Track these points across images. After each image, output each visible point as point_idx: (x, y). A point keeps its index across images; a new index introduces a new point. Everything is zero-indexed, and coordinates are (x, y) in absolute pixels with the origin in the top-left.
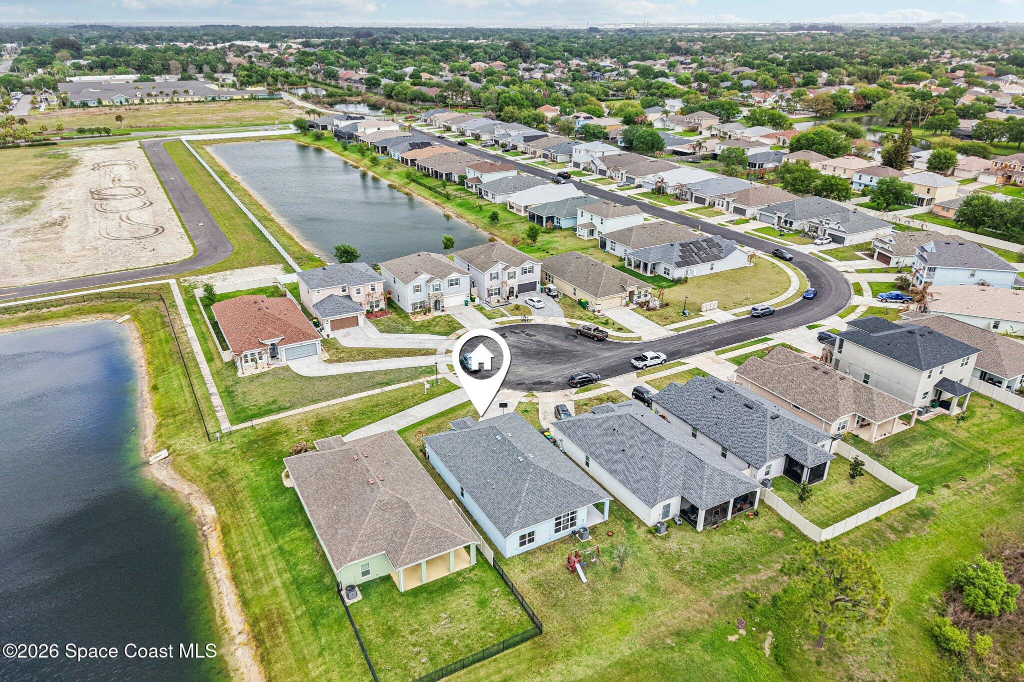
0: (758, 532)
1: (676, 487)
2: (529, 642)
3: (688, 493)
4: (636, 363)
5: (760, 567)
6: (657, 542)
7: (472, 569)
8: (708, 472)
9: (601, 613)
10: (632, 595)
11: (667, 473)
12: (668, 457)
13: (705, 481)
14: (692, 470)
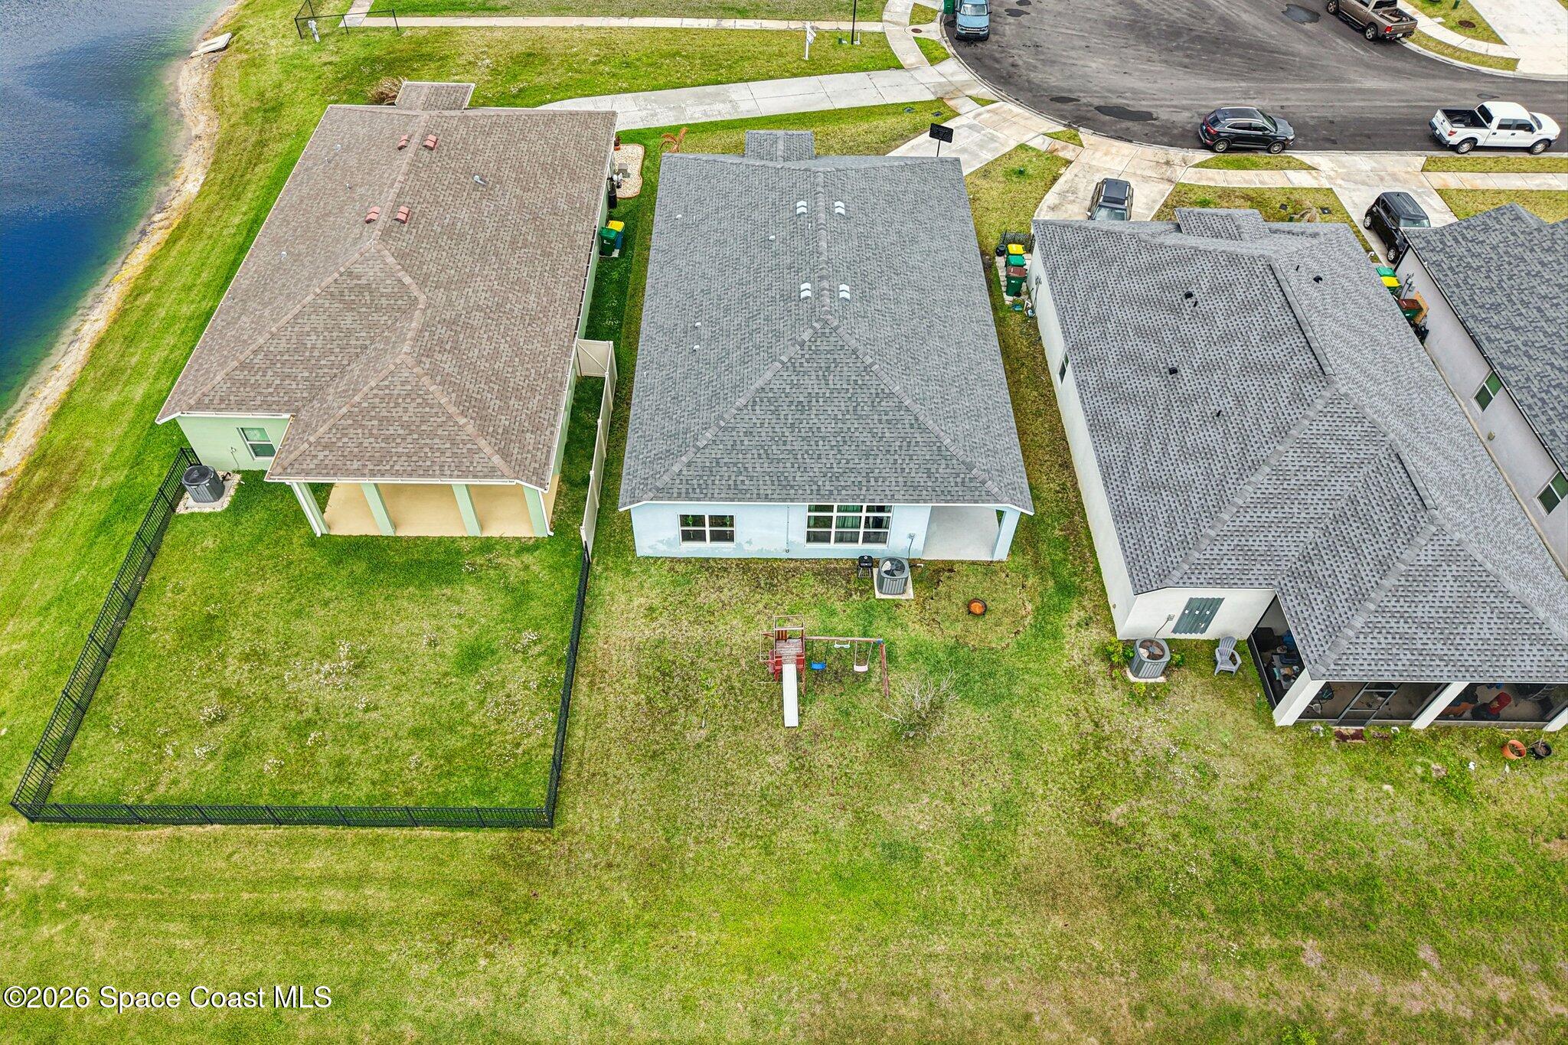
0: (1503, 822)
1: (1270, 555)
2: (503, 834)
3: (1302, 596)
4: (1443, 126)
5: (1425, 953)
6: (1107, 698)
7: (527, 547)
8: (1421, 553)
9: (768, 850)
10: (904, 835)
11: (1266, 502)
12: (1303, 445)
13: (1389, 582)
14: (1366, 522)
